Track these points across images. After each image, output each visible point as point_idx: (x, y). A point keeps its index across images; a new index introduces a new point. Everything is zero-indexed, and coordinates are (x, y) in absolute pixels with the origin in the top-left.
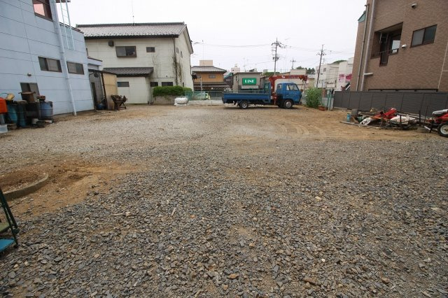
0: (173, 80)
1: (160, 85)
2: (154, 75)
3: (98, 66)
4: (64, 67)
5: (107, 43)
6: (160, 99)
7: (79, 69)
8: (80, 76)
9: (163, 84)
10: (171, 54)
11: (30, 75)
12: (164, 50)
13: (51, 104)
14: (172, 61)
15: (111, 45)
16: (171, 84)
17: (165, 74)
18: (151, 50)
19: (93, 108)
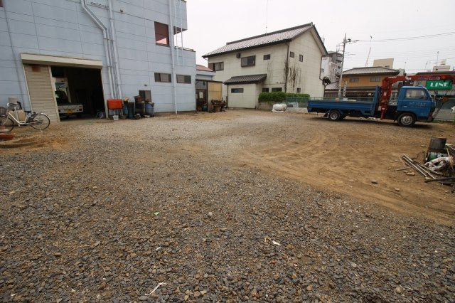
0: (282, 86)
1: (270, 91)
2: (267, 82)
3: (212, 76)
4: (174, 79)
5: (235, 56)
6: (264, 105)
7: (187, 79)
8: (187, 85)
9: (273, 89)
10: (284, 59)
11: (146, 85)
12: (279, 56)
13: (153, 105)
14: (284, 67)
15: (239, 56)
16: (280, 89)
17: (275, 81)
18: (267, 57)
19: (195, 109)
